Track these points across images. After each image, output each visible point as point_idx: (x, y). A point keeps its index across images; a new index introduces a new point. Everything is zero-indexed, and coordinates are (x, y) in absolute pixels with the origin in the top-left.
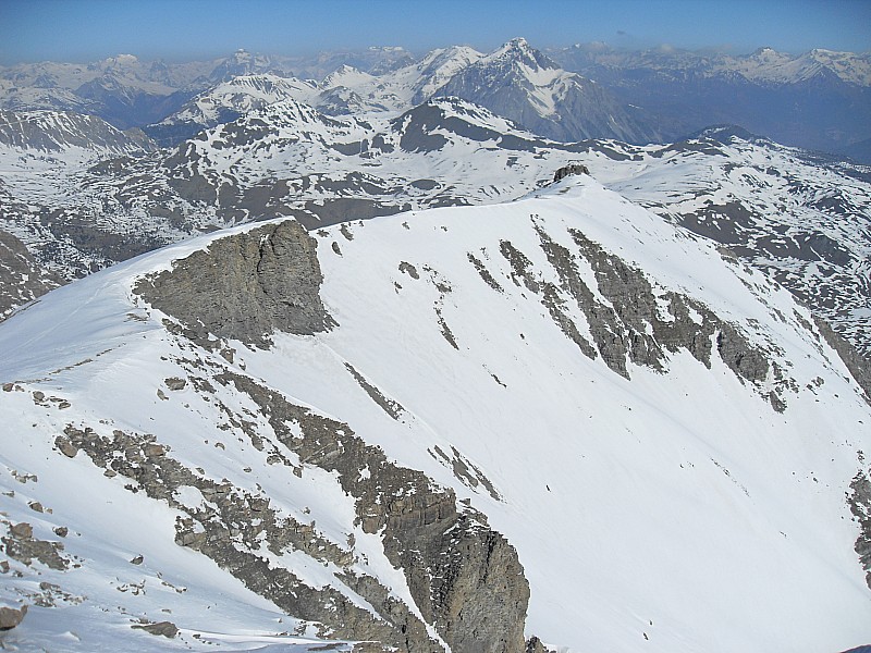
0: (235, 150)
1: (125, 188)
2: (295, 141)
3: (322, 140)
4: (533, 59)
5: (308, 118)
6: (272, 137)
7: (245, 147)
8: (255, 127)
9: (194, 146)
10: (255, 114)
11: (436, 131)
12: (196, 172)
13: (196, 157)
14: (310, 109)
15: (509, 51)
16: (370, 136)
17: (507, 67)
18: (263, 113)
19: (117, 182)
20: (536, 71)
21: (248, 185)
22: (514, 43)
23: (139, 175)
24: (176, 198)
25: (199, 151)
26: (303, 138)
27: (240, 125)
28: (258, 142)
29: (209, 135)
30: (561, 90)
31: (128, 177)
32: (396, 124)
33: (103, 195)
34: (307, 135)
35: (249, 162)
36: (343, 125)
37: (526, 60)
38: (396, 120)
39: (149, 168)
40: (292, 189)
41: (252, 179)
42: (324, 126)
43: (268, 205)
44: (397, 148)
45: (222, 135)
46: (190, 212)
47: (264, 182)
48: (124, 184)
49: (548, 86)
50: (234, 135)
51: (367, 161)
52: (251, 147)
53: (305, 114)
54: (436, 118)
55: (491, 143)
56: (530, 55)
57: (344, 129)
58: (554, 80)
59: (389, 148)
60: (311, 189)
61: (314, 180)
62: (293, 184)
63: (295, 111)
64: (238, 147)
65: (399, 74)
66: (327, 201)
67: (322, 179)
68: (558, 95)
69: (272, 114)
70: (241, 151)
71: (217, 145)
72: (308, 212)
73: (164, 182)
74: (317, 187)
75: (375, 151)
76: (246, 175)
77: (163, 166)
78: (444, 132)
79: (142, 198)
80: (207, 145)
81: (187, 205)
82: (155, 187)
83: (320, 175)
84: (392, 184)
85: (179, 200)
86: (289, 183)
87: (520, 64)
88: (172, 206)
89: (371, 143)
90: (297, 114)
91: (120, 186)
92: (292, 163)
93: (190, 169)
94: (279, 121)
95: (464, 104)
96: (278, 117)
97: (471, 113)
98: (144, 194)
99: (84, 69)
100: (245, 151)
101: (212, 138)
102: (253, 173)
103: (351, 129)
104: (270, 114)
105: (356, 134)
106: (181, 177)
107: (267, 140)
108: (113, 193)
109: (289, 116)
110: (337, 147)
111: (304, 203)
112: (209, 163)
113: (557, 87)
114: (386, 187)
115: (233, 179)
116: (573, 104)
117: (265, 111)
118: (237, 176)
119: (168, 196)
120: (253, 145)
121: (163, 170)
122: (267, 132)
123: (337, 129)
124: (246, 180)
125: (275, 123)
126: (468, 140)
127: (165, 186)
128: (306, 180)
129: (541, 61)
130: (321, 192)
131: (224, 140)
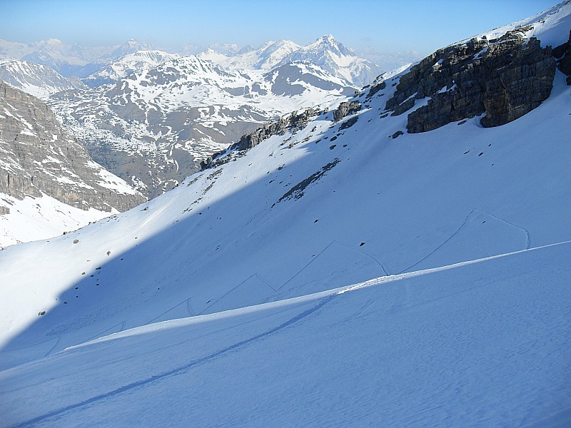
0: (157, 88)
1: (78, 109)
2: (199, 83)
3: (217, 85)
4: (337, 49)
5: (207, 69)
6: (183, 80)
7: (164, 86)
8: (170, 73)
9: (127, 84)
10: (170, 65)
11: (296, 82)
12: (129, 100)
13: (128, 90)
14: (208, 64)
15: (321, 43)
16: (250, 84)
17: (321, 53)
18: (175, 64)
19: (72, 105)
20: (340, 57)
21: (169, 111)
22: (325, 38)
23: (88, 101)
24: (116, 118)
25: (130, 87)
26: (204, 82)
27: (159, 71)
28: (173, 83)
29: (137, 76)
30: (356, 70)
31: (80, 102)
32: (268, 77)
33: (62, 113)
34: (206, 80)
35: (167, 95)
36: (231, 76)
37: (333, 49)
38: (267, 74)
39: (94, 97)
40: (202, 114)
41: (171, 107)
42: (218, 75)
43: (185, 124)
44: (269, 93)
45: (147, 77)
46: (128, 127)
47: (181, 108)
48: (77, 107)
49: (348, 67)
50: (155, 78)
51: (250, 100)
52: (168, 86)
53: (204, 66)
54: (296, 73)
55: (335, 92)
56: (336, 46)
57: (231, 78)
58: (352, 63)
59: (263, 92)
60: (216, 114)
61: (217, 109)
62: (203, 111)
63: (198, 63)
64: (158, 86)
65: (245, 56)
66: (229, 123)
67: (223, 108)
68: (355, 73)
69: (182, 65)
70: (161, 88)
71: (144, 83)
72: (217, 129)
73: (106, 106)
74: (220, 114)
75: (254, 93)
76: (166, 104)
77: (105, 96)
78: (302, 83)
79: (91, 116)
80: (137, 83)
81: (124, 123)
82: (100, 110)
83: (221, 106)
84: (271, 115)
85: (118, 119)
86: (200, 110)
87: (329, 51)
88: (114, 123)
89: (251, 88)
90: (199, 66)
91: (75, 108)
92: (199, 97)
93: (125, 99)
94: (186, 70)
95: (313, 66)
96: (186, 67)
97: (318, 72)
98: (92, 114)
99: (26, 46)
100: (163, 88)
101: (140, 79)
102: (171, 103)
103: (236, 79)
104: (180, 65)
105: (240, 82)
106: (119, 103)
107: (179, 82)
108: (69, 112)
109: (194, 67)
110: (227, 89)
111: (212, 123)
112: (139, 95)
113: (353, 68)
114: (267, 116)
115: (157, 106)
116: (365, 79)
117: (177, 62)
118: (159, 105)
119: (110, 116)
120: (169, 84)
121: (105, 98)
122: (179, 76)
123: (226, 77)
124: (167, 107)
125: (185, 71)
126: (319, 89)
127: (107, 109)
128: (212, 108)
129: (342, 50)
130: (223, 117)
131: (148, 80)
